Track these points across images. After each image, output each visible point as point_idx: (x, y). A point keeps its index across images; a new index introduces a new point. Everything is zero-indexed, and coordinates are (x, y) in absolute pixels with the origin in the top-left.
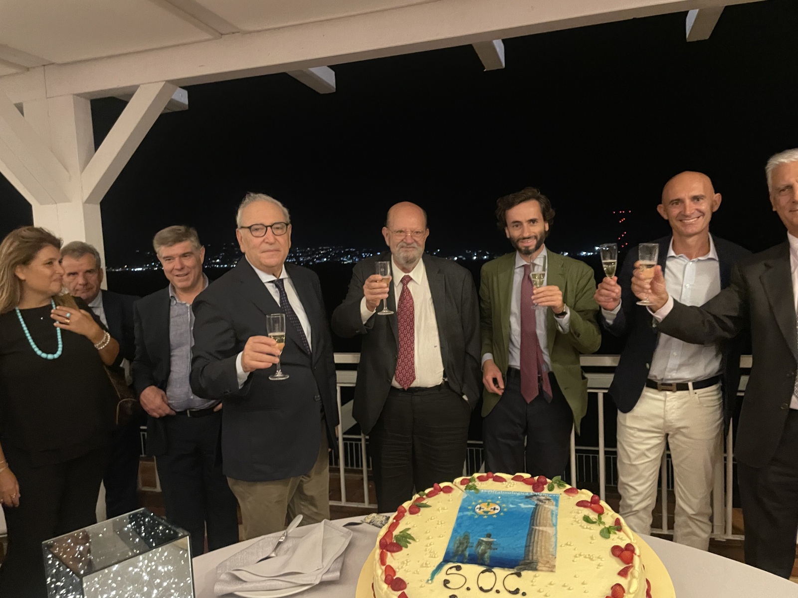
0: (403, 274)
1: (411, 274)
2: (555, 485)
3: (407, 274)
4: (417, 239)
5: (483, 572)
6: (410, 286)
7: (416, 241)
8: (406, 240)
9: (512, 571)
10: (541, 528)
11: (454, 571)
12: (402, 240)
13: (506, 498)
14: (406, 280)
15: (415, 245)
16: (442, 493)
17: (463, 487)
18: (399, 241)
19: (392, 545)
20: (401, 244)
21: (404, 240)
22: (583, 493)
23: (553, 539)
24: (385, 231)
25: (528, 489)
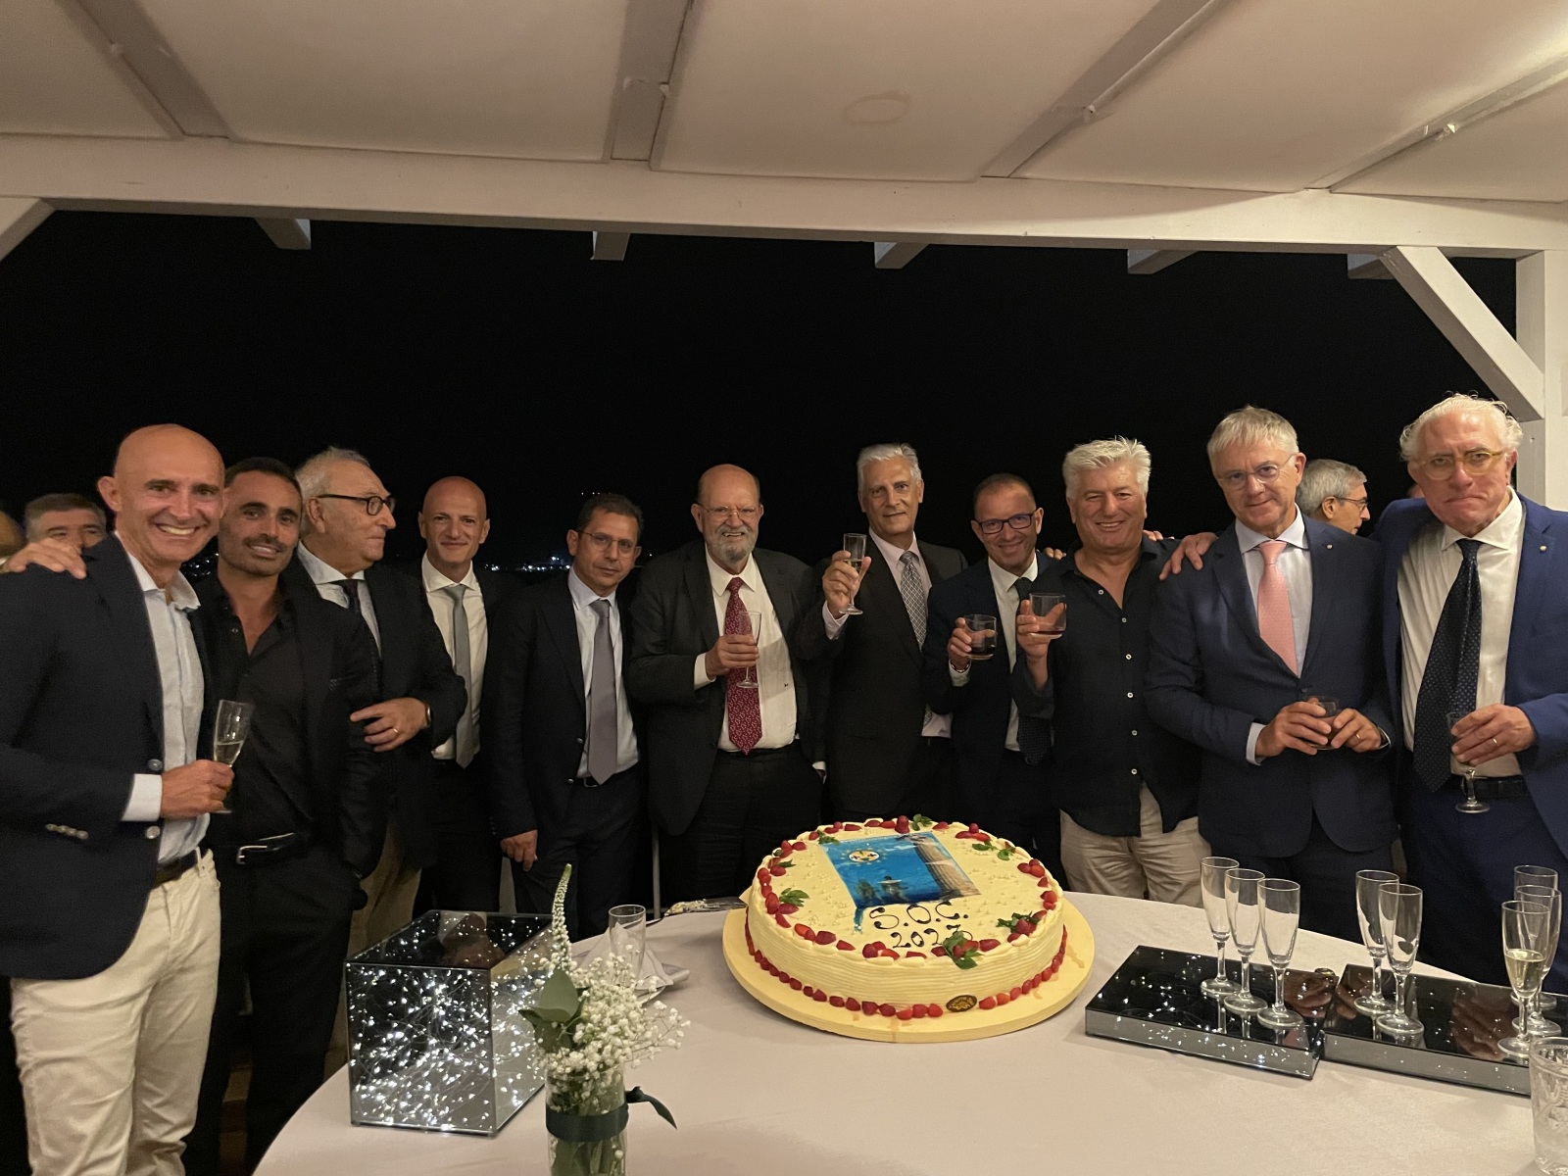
0: (731, 577)
1: (741, 576)
2: (919, 824)
3: (736, 576)
4: (747, 520)
5: (909, 908)
6: (742, 594)
7: (745, 523)
8: (731, 522)
9: (941, 901)
10: (938, 863)
11: (877, 913)
12: (724, 523)
13: (875, 844)
14: (734, 587)
15: (744, 529)
16: (794, 851)
17: (816, 842)
18: (719, 524)
19: (782, 907)
20: (722, 527)
21: (728, 523)
22: (954, 826)
23: (957, 869)
24: (695, 510)
25: (892, 833)
